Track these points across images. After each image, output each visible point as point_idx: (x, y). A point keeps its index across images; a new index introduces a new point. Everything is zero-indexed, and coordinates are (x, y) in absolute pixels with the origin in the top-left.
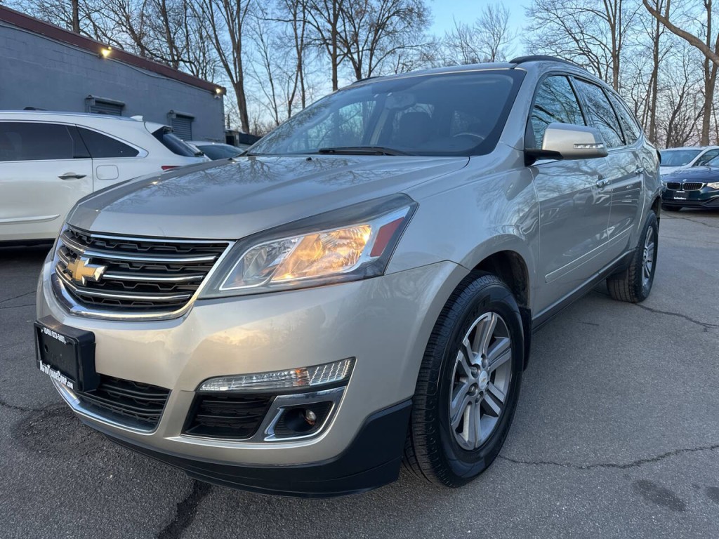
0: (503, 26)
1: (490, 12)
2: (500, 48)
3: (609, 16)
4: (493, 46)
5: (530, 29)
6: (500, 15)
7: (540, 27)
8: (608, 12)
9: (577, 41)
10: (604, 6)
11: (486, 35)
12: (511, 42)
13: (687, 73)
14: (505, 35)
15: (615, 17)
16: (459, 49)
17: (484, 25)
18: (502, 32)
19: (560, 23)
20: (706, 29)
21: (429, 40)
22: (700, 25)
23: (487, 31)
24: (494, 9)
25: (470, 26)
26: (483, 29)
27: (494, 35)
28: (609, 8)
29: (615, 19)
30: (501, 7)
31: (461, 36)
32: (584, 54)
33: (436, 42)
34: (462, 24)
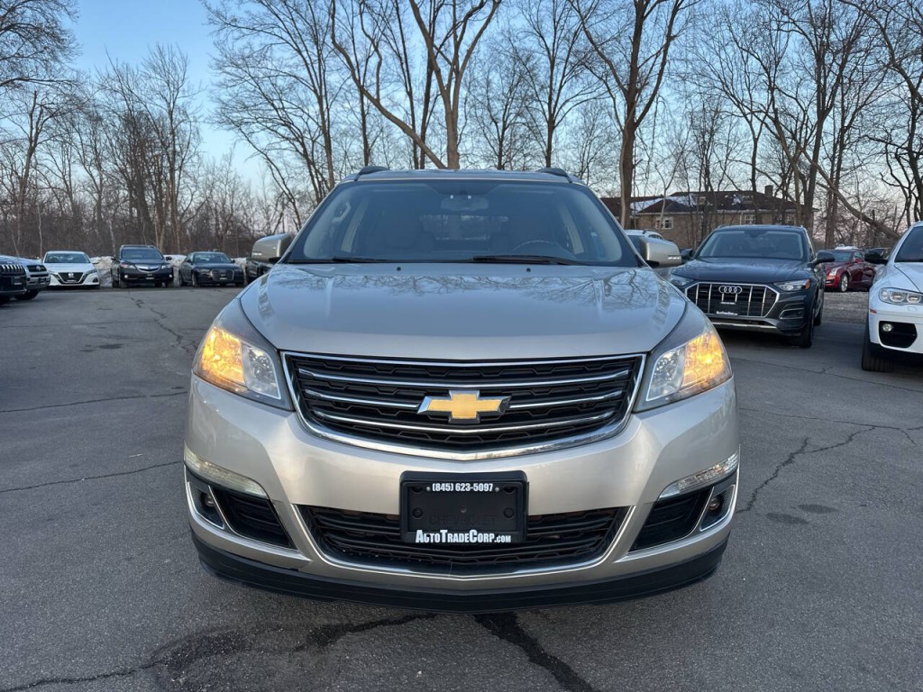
0: (181, 75)
1: (161, 53)
2: (179, 102)
3: (314, 86)
4: (168, 98)
5: (221, 85)
6: (175, 59)
7: (235, 86)
8: (313, 82)
9: (276, 110)
10: (307, 74)
11: (158, 82)
12: (194, 97)
13: (389, 159)
14: (185, 86)
15: (320, 88)
16: (119, 95)
17: (154, 68)
18: (180, 82)
19: (253, 83)
20: (410, 117)
21: (69, 75)
22: (404, 113)
23: (158, 77)
24: (166, 49)
25: (133, 66)
26: (153, 75)
27: (168, 83)
28: (314, 77)
29: (321, 92)
30: (175, 49)
31: (120, 77)
32: (286, 125)
33: (82, 81)
34: (120, 63)
